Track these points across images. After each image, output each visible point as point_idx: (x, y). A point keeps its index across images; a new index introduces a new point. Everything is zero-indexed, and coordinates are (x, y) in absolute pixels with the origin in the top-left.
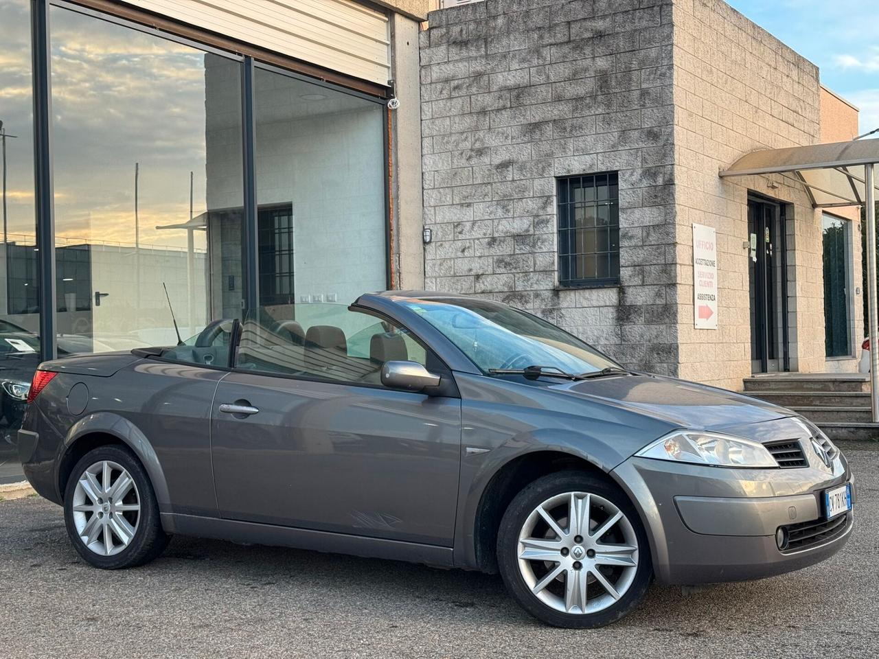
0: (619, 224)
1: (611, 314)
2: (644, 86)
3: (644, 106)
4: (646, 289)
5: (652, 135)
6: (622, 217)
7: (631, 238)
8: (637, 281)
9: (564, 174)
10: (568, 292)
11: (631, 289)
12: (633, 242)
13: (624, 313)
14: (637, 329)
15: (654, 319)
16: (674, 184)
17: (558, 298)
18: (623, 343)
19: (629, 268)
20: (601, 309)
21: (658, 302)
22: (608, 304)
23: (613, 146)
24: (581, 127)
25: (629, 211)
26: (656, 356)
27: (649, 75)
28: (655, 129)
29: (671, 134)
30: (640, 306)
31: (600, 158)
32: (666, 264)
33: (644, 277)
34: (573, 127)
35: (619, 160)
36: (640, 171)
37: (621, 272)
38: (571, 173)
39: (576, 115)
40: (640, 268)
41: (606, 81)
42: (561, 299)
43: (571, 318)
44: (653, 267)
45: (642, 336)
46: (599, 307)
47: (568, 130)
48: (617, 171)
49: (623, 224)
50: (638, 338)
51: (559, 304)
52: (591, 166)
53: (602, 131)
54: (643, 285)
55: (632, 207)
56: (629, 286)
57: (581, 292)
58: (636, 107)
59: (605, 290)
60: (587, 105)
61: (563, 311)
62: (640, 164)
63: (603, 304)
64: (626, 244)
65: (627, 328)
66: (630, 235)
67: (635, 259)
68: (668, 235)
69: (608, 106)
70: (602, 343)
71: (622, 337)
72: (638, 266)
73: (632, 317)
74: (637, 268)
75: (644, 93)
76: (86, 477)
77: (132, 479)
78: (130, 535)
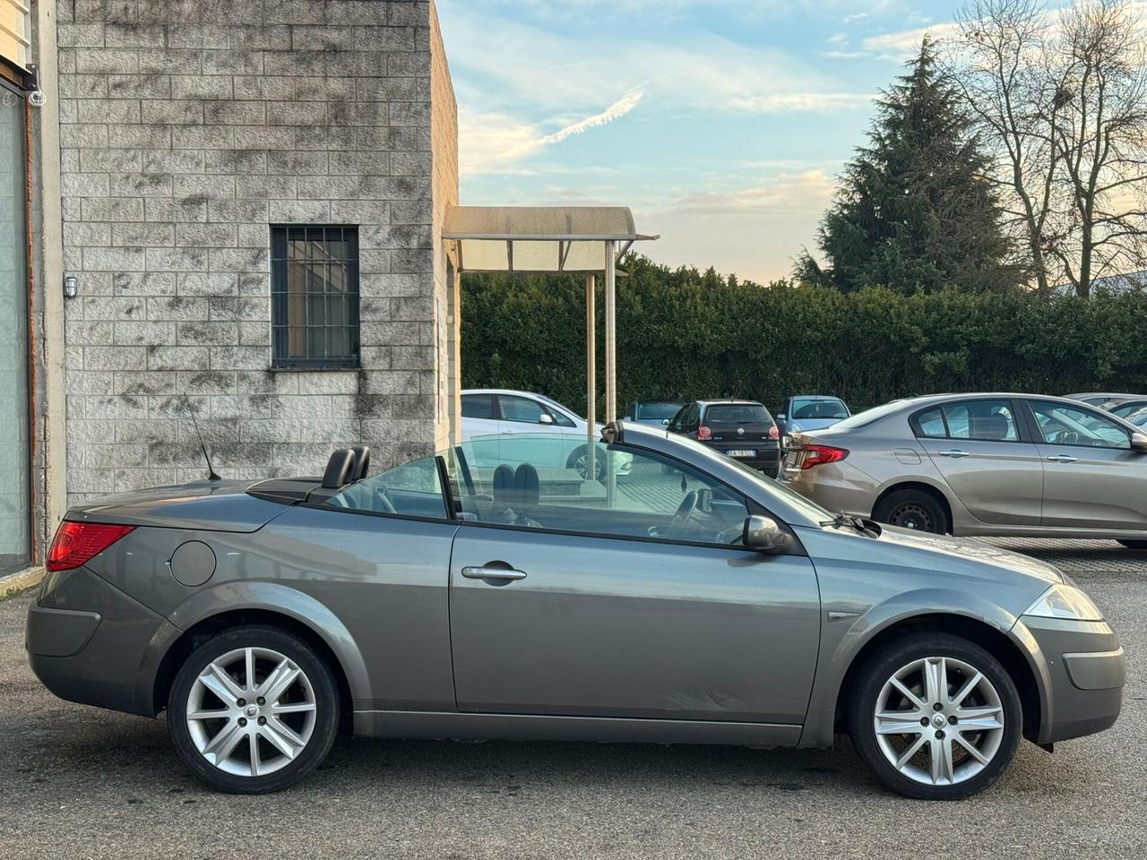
0: (358, 291)
1: (347, 404)
2: (393, 123)
3: (393, 148)
4: (395, 375)
5: (403, 185)
6: (363, 284)
7: (376, 310)
8: (384, 364)
9: (283, 222)
10: (288, 375)
11: (375, 375)
12: (379, 316)
13: (365, 404)
14: (382, 424)
15: (404, 412)
16: (432, 249)
17: (274, 381)
18: (363, 441)
19: (373, 348)
20: (334, 397)
21: (410, 391)
22: (343, 392)
23: (352, 194)
24: (308, 164)
25: (373, 277)
26: (406, 457)
27: (401, 110)
28: (408, 179)
29: (429, 187)
30: (387, 396)
31: (334, 206)
32: (420, 346)
33: (392, 360)
34: (296, 163)
35: (360, 212)
36: (388, 229)
37: (362, 353)
38: (294, 222)
39: (301, 148)
40: (387, 349)
41: (343, 110)
42: (278, 383)
43: (292, 407)
44: (404, 349)
45: (388, 433)
46: (332, 395)
47: (290, 165)
48: (358, 225)
49: (365, 292)
50: (383, 435)
51: (274, 389)
52: (321, 216)
53: (337, 172)
54: (391, 370)
55: (377, 272)
56: (373, 371)
57: (307, 375)
58: (383, 148)
59: (341, 374)
60: (316, 136)
61: (280, 399)
62: (388, 220)
63: (336, 391)
64: (369, 318)
65: (370, 422)
66: (374, 306)
67: (381, 337)
68: (423, 310)
69: (347, 141)
70: (334, 441)
71: (362, 434)
72: (385, 346)
73: (376, 409)
74: (383, 348)
75: (394, 133)
76: (212, 671)
77: (300, 670)
78: (297, 745)
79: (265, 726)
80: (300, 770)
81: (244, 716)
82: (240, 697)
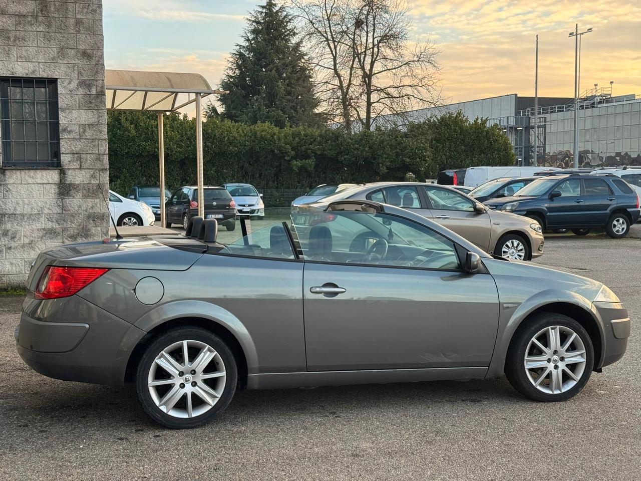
0: (58, 120)
1: (53, 190)
2: (78, 16)
3: (79, 31)
4: (83, 172)
5: (86, 55)
6: (61, 115)
7: (70, 132)
8: (76, 165)
9: (8, 75)
10: (14, 171)
11: (70, 171)
12: (72, 136)
13: (65, 189)
14: (75, 202)
15: (90, 194)
16: (105, 95)
17: (4, 175)
18: (64, 212)
19: (69, 155)
20: (44, 185)
21: (93, 182)
22: (51, 182)
23: (53, 59)
24: (23, 39)
25: (68, 111)
26: (91, 222)
27: (83, 8)
28: (89, 51)
29: (102, 57)
30: (78, 184)
31: (41, 66)
32: (99, 154)
33: (81, 163)
34: (16, 38)
35: (58, 70)
36: (76, 82)
37: (62, 158)
38: (15, 75)
39: (19, 28)
40: (78, 156)
41: (46, 6)
42: (7, 176)
43: (17, 192)
44: (88, 156)
45: (80, 207)
46: (43, 184)
47: (12, 39)
48: (57, 79)
49: (63, 120)
50: (76, 209)
51: (5, 180)
52: (33, 72)
53: (43, 45)
54: (80, 169)
55: (69, 108)
56: (69, 169)
57: (27, 171)
58: (72, 31)
59: (48, 171)
60: (29, 22)
61: (9, 186)
62: (76, 76)
63: (46, 182)
64: (66, 136)
65: (68, 201)
66: (69, 129)
67: (74, 149)
68: (101, 132)
69: (49, 26)
70: (45, 212)
71: (63, 208)
72: (77, 154)
73: (72, 192)
74: (75, 155)
75: (79, 22)
76: (162, 356)
77: (216, 352)
78: (215, 397)
79: (197, 387)
80: (218, 412)
81: (183, 382)
82: (181, 371)
